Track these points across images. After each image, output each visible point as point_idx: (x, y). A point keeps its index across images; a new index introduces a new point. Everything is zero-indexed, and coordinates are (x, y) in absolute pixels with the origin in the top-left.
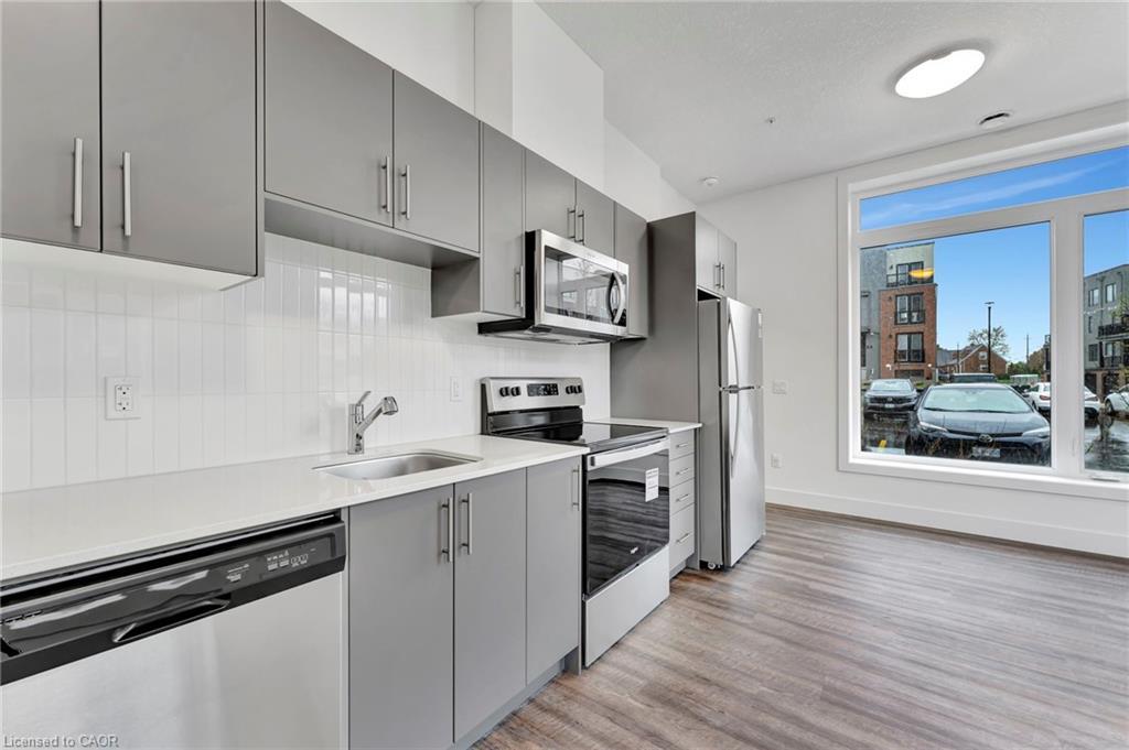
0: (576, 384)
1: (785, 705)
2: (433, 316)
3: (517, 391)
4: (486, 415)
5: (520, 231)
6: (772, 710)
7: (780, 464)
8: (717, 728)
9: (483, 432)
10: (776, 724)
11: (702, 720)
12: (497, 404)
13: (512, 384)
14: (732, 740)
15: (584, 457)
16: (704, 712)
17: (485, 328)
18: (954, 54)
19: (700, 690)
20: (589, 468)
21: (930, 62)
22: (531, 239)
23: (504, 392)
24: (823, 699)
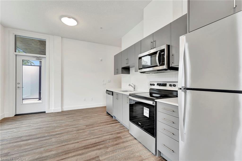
1: (103, 150)
3: (154, 85)
6: (103, 148)
8: (107, 140)
10: (101, 146)
11: (110, 139)
14: (104, 140)
16: (111, 140)
19: (115, 143)
23: (151, 85)
24: (98, 157)
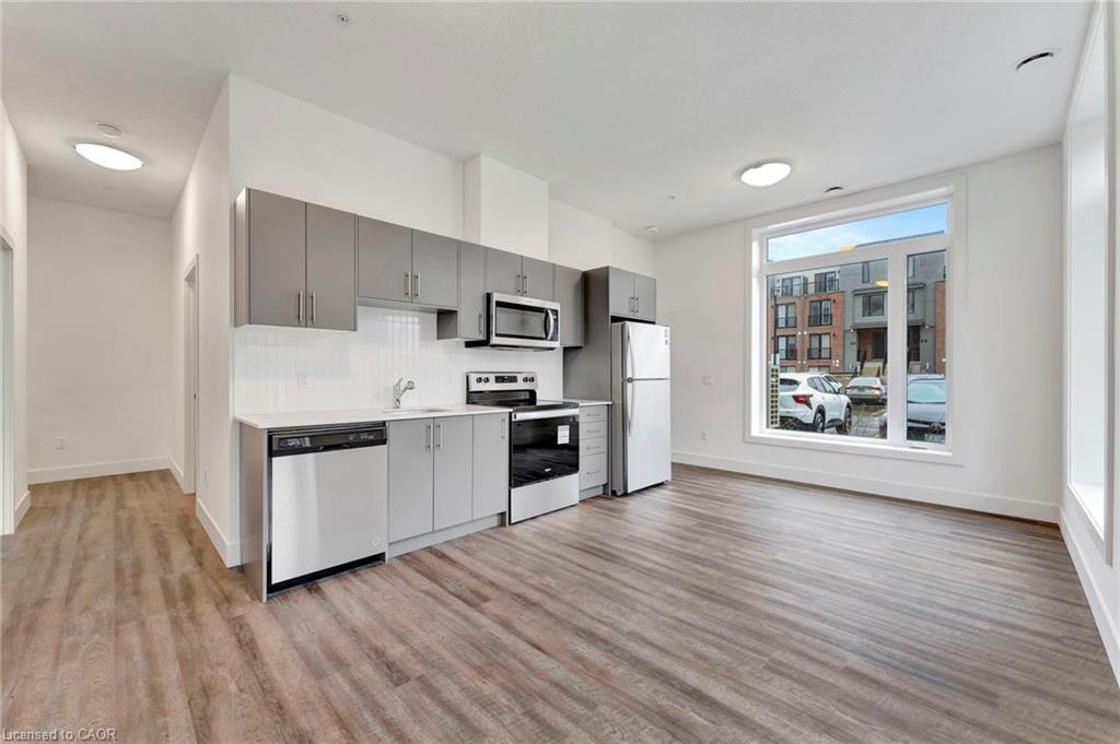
0: (529, 376)
2: (438, 338)
3: (487, 380)
4: (469, 393)
5: (482, 293)
7: (707, 437)
9: (468, 403)
12: (475, 387)
13: (483, 376)
15: (510, 413)
17: (469, 344)
18: (765, 166)
20: (513, 420)
21: (752, 170)
22: (489, 297)
23: (479, 380)
